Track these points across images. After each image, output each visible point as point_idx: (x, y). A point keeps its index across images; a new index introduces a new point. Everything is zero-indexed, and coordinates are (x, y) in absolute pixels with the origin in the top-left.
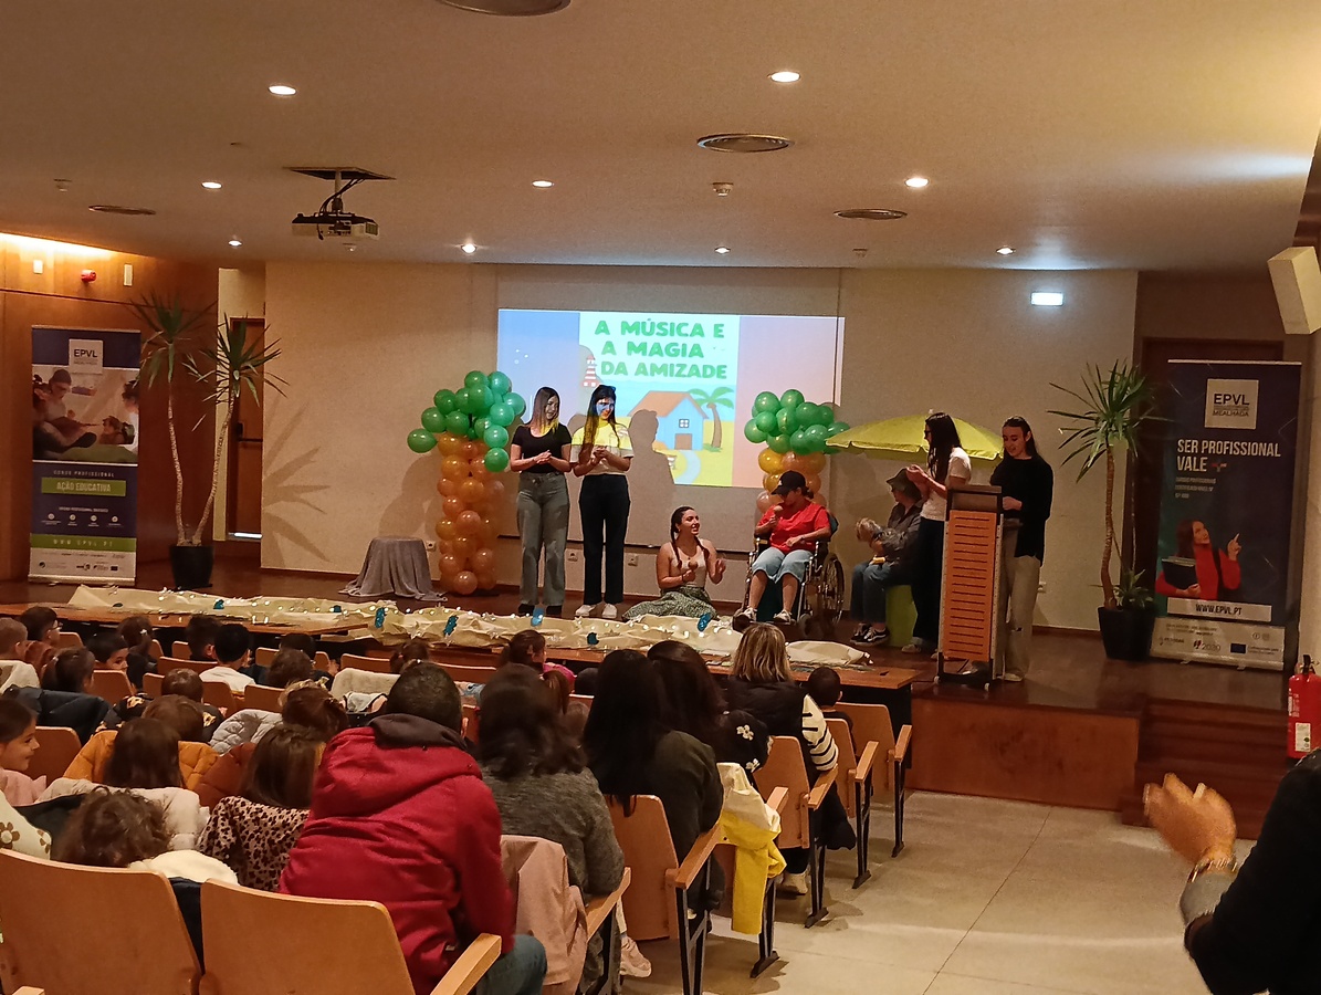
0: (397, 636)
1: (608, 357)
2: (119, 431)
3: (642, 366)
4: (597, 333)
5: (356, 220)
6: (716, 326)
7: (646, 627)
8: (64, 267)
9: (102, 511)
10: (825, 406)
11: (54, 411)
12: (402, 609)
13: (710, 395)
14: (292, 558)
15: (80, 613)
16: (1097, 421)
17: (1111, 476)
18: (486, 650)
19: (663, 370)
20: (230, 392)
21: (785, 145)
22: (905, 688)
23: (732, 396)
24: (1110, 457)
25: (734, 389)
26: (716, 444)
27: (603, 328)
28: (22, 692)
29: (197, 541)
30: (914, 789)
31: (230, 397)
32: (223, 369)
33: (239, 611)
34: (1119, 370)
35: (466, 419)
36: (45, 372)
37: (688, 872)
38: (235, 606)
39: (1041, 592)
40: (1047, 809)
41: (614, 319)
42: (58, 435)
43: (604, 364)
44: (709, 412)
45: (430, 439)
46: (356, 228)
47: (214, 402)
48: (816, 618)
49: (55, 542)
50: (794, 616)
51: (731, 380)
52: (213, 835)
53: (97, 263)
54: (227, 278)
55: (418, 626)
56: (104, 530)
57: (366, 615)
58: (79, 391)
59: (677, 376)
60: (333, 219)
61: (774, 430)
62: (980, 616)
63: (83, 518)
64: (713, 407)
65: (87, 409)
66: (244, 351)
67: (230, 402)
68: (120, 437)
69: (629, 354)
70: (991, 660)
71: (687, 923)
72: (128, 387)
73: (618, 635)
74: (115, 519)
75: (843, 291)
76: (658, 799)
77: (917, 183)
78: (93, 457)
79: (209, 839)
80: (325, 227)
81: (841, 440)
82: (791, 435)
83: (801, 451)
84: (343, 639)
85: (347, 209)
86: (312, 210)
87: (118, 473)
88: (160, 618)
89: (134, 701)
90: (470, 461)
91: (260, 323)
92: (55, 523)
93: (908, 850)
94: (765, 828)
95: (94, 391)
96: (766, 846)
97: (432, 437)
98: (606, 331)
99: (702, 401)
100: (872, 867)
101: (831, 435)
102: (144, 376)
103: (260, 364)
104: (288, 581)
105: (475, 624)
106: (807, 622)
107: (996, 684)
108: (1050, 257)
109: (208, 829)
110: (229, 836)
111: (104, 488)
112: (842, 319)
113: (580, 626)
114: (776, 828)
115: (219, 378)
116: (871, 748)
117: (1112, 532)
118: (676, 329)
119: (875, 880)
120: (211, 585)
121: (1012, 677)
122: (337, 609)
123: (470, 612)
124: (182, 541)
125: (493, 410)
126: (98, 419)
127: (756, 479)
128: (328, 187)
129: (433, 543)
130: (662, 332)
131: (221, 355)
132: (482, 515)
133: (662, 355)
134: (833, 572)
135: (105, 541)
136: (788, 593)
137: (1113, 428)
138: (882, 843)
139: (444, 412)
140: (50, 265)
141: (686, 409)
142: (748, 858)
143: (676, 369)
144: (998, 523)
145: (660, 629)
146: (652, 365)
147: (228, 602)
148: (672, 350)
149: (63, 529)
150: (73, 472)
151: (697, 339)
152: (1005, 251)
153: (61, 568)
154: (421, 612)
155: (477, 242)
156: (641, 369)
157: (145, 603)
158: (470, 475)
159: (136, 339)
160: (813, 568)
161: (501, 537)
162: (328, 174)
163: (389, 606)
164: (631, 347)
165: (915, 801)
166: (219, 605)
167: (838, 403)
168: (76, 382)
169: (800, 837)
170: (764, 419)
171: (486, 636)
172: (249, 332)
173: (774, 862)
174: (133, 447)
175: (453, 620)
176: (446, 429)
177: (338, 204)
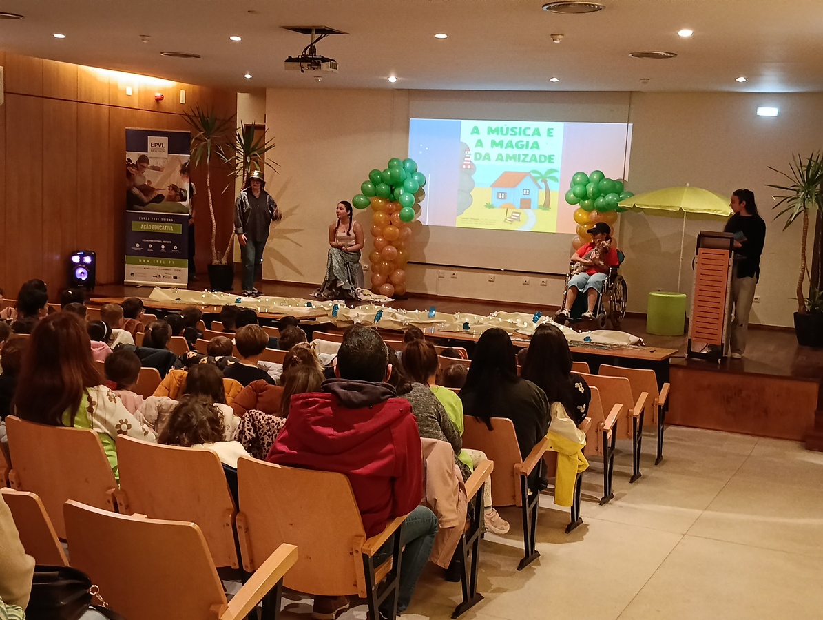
0: (345, 322)
1: (479, 149)
2: (178, 194)
3: (500, 155)
4: (472, 133)
5: (324, 60)
6: (549, 129)
7: (500, 319)
8: (145, 93)
9: (168, 242)
10: (618, 181)
11: (139, 181)
12: (348, 305)
13: (543, 174)
14: (280, 273)
15: (155, 303)
16: (798, 191)
17: (806, 228)
18: (400, 332)
19: (513, 158)
20: (244, 171)
21: (599, 9)
22: (666, 360)
23: (557, 175)
24: (806, 215)
25: (559, 170)
26: (546, 205)
27: (476, 131)
28: (125, 348)
29: (224, 261)
30: (670, 424)
31: (244, 173)
32: (240, 155)
33: (250, 304)
34: (814, 159)
35: (388, 188)
36: (133, 156)
37: (529, 466)
38: (247, 301)
39: (756, 302)
40: (756, 439)
41: (483, 125)
42: (142, 195)
43: (476, 154)
44: (543, 185)
45: (367, 201)
46: (325, 65)
47: (234, 177)
48: (609, 317)
49: (140, 261)
50: (595, 314)
51: (557, 164)
52: (242, 432)
53: (165, 90)
54: (242, 99)
55: (358, 316)
56: (169, 254)
57: (327, 309)
58: (153, 168)
59: (522, 161)
60: (311, 60)
61: (584, 197)
62: (716, 316)
63: (156, 246)
64: (545, 182)
65: (159, 179)
66: (253, 144)
67: (244, 176)
68: (178, 197)
69: (492, 147)
70: (722, 344)
71: (527, 497)
72: (183, 166)
73: (482, 324)
74: (175, 247)
75: (632, 106)
76: (510, 420)
77: (686, 33)
78: (162, 209)
79: (239, 434)
80: (305, 64)
81: (628, 203)
82: (595, 200)
83: (601, 210)
84: (312, 323)
85: (319, 53)
86: (297, 54)
87: (177, 220)
88: (203, 307)
89: (192, 354)
90: (390, 215)
91: (262, 128)
92: (140, 249)
93: (665, 461)
94: (576, 443)
95: (163, 169)
96: (577, 453)
97: (367, 199)
98: (478, 132)
99: (539, 178)
100: (642, 471)
101: (621, 199)
102: (192, 160)
103: (262, 153)
104: (279, 289)
105: (394, 316)
106: (603, 319)
107: (724, 359)
108: (770, 84)
109: (239, 428)
110: (252, 433)
111: (169, 228)
112: (631, 125)
113: (458, 318)
114: (584, 443)
115: (237, 161)
116: (644, 396)
117: (805, 264)
118: (523, 132)
119: (645, 477)
120: (233, 289)
121: (737, 355)
122: (309, 305)
123: (390, 308)
124: (215, 262)
125: (406, 183)
126: (165, 186)
127: (572, 228)
128: (306, 40)
129: (367, 266)
130: (513, 133)
131: (239, 147)
132: (398, 249)
133: (513, 147)
134: (620, 287)
135: (170, 261)
136: (591, 300)
137: (809, 196)
138: (649, 457)
139: (375, 183)
140: (136, 91)
141: (527, 183)
142: (566, 460)
143: (522, 157)
144: (730, 257)
145: (509, 321)
146: (507, 155)
147: (243, 299)
148: (519, 145)
149: (145, 253)
150: (151, 219)
151: (536, 138)
152: (741, 79)
153: (144, 277)
154: (360, 307)
155: (398, 75)
156: (500, 157)
157: (194, 298)
158: (391, 223)
159: (188, 136)
160: (608, 285)
161: (409, 262)
162: (307, 31)
163: (340, 303)
164: (494, 143)
165: (670, 431)
166: (238, 301)
167: (626, 179)
168: (152, 163)
169: (597, 449)
170: (578, 189)
171: (400, 323)
172: (256, 133)
173: (581, 463)
174: (186, 203)
175: (380, 313)
176: (376, 194)
177: (313, 50)
